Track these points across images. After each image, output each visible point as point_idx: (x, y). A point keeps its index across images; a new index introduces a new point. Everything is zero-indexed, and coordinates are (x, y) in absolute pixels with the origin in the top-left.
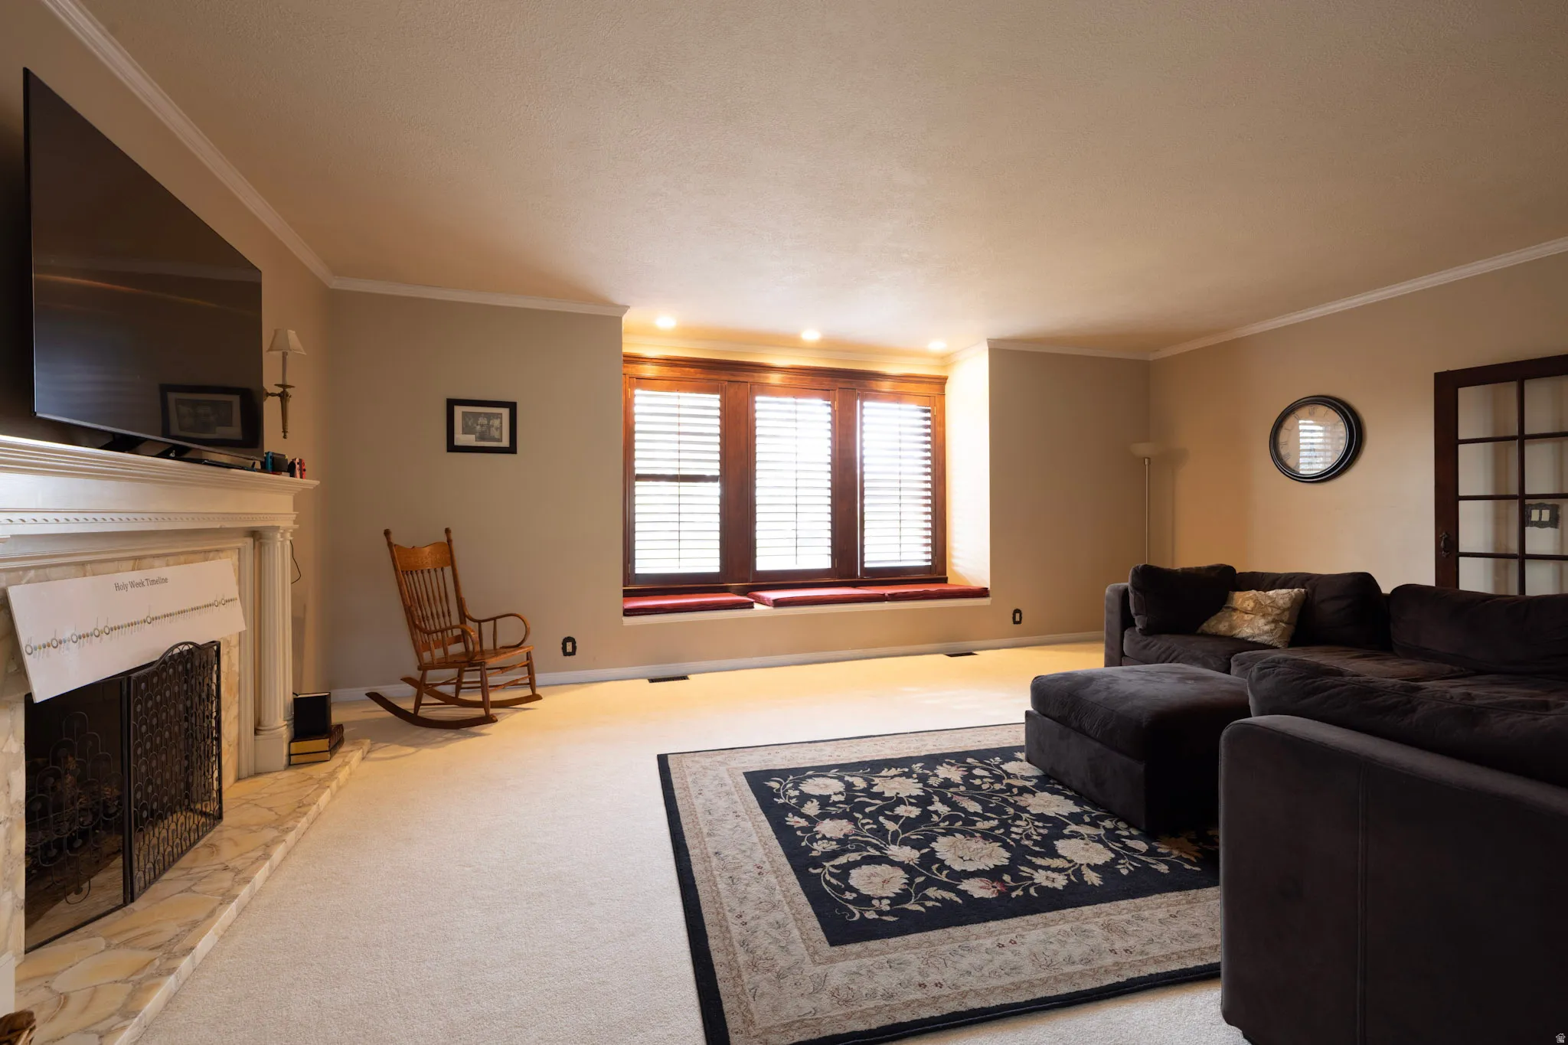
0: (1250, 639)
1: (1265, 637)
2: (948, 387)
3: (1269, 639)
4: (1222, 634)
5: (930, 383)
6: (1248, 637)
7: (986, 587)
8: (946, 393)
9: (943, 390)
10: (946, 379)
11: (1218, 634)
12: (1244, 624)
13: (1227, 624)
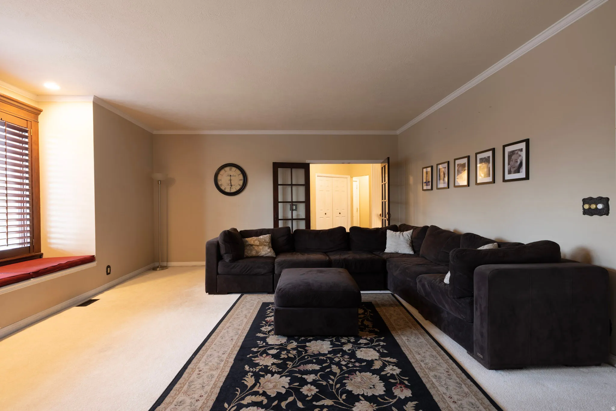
0: (265, 256)
1: (269, 254)
2: (40, 117)
3: (271, 254)
4: (254, 255)
5: (28, 111)
6: (264, 255)
7: (93, 255)
8: (39, 120)
9: (37, 119)
10: (41, 111)
11: (253, 256)
12: (261, 250)
13: (255, 251)
